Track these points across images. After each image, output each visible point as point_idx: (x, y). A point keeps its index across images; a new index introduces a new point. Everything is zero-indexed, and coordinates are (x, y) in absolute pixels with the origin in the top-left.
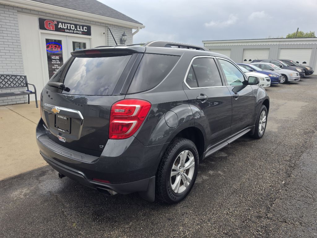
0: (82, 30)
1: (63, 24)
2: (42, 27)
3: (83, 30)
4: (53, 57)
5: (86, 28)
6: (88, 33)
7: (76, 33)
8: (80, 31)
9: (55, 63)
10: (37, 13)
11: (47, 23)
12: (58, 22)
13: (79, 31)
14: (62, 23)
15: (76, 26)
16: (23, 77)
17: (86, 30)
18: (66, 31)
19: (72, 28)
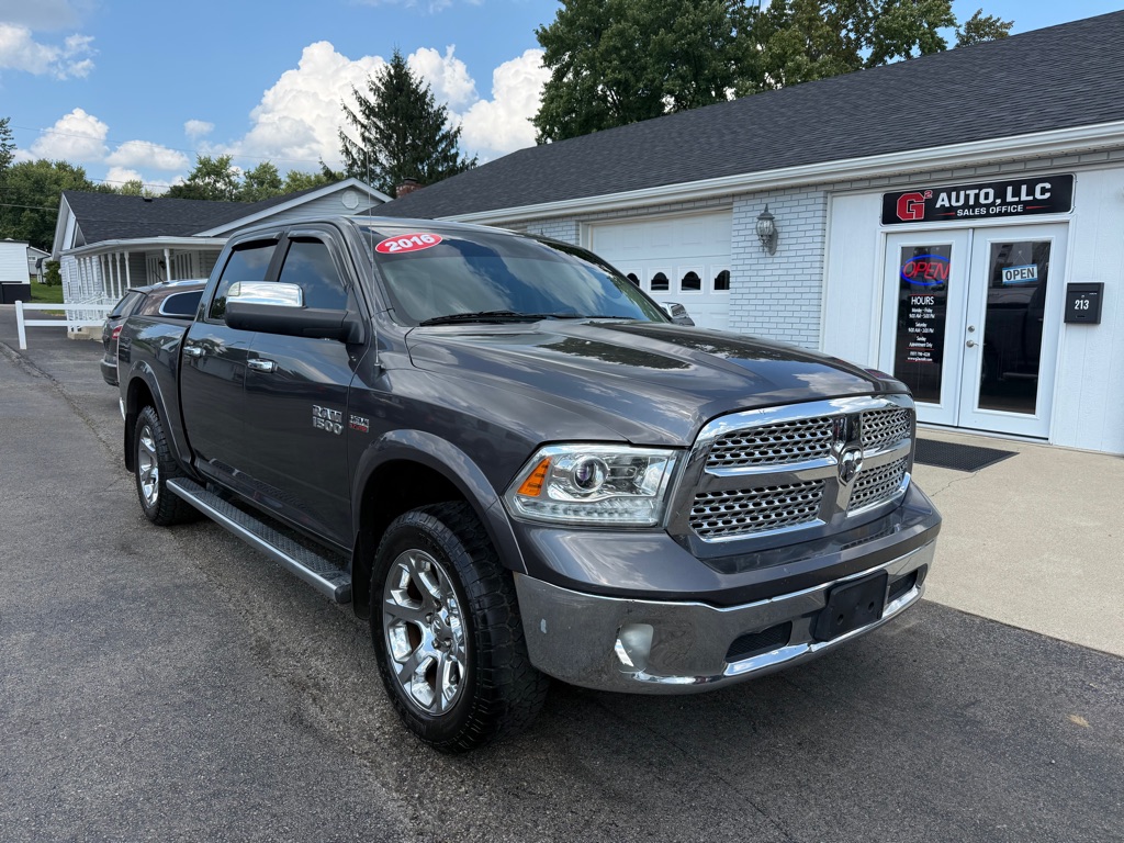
2: (889, 217)
3: (1030, 199)
4: (915, 301)
6: (1058, 203)
8: (1019, 202)
9: (919, 316)
11: (903, 202)
17: (1047, 195)
18: (960, 213)
19: (982, 201)
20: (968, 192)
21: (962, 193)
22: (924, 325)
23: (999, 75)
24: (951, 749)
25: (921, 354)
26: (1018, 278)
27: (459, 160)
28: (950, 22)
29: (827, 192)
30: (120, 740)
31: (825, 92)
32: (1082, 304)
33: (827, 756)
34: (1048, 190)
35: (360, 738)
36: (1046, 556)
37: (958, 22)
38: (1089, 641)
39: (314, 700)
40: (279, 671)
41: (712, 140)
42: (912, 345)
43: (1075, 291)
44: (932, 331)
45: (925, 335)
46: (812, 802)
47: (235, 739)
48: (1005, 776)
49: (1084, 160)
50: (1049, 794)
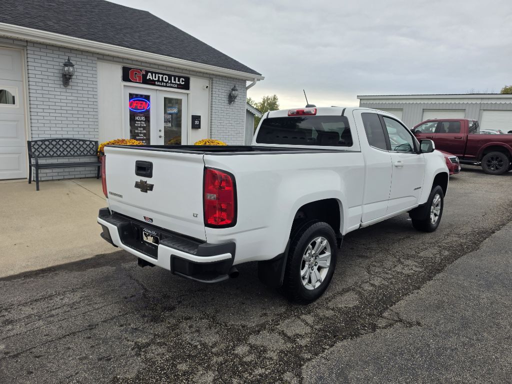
0: (177, 82)
1: (154, 75)
2: (126, 78)
3: (179, 83)
4: (137, 118)
5: (184, 80)
6: (186, 86)
7: (170, 87)
8: (176, 84)
9: (139, 125)
10: (121, 60)
11: (132, 72)
12: (147, 72)
13: (173, 83)
14: (152, 73)
15: (170, 77)
16: (94, 143)
17: (183, 83)
18: (156, 83)
19: (164, 80)
20: (159, 75)
21: (157, 75)
22: (142, 129)
42: (137, 138)
43: (194, 118)
44: (145, 132)
45: (142, 133)
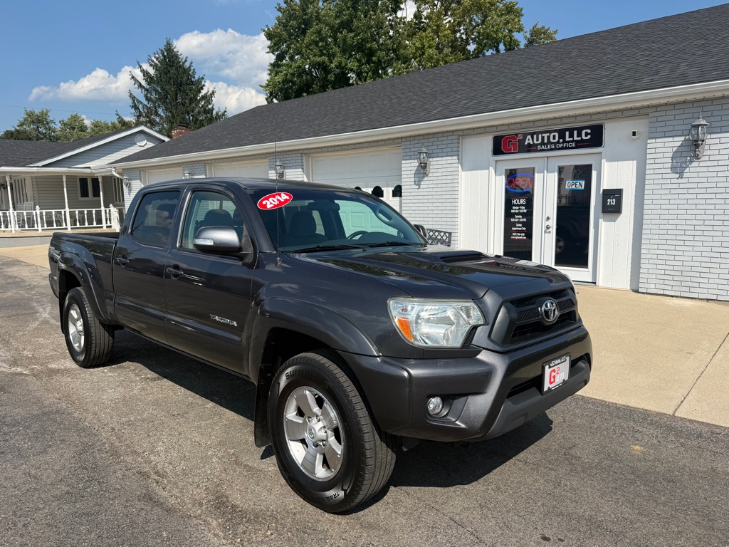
2: (497, 151)
3: (579, 139)
4: (514, 202)
6: (595, 141)
7: (562, 148)
8: (573, 141)
9: (517, 211)
11: (505, 141)
12: (525, 135)
13: (569, 142)
14: (532, 134)
15: (562, 133)
17: (589, 137)
18: (539, 148)
19: (552, 140)
20: (543, 135)
21: (540, 136)
22: (521, 217)
23: (555, 64)
24: (566, 475)
25: (519, 234)
26: (574, 187)
27: (214, 113)
28: (520, 30)
29: (459, 136)
30: (20, 525)
31: (452, 72)
32: (612, 202)
33: (494, 487)
34: (589, 134)
35: (194, 506)
36: (603, 353)
37: (525, 29)
38: (633, 402)
39: (157, 483)
40: (129, 466)
41: (385, 102)
42: (514, 229)
43: (608, 194)
44: (525, 220)
45: (521, 223)
46: (490, 516)
47: (105, 516)
48: (598, 488)
49: (609, 115)
50: (624, 496)
